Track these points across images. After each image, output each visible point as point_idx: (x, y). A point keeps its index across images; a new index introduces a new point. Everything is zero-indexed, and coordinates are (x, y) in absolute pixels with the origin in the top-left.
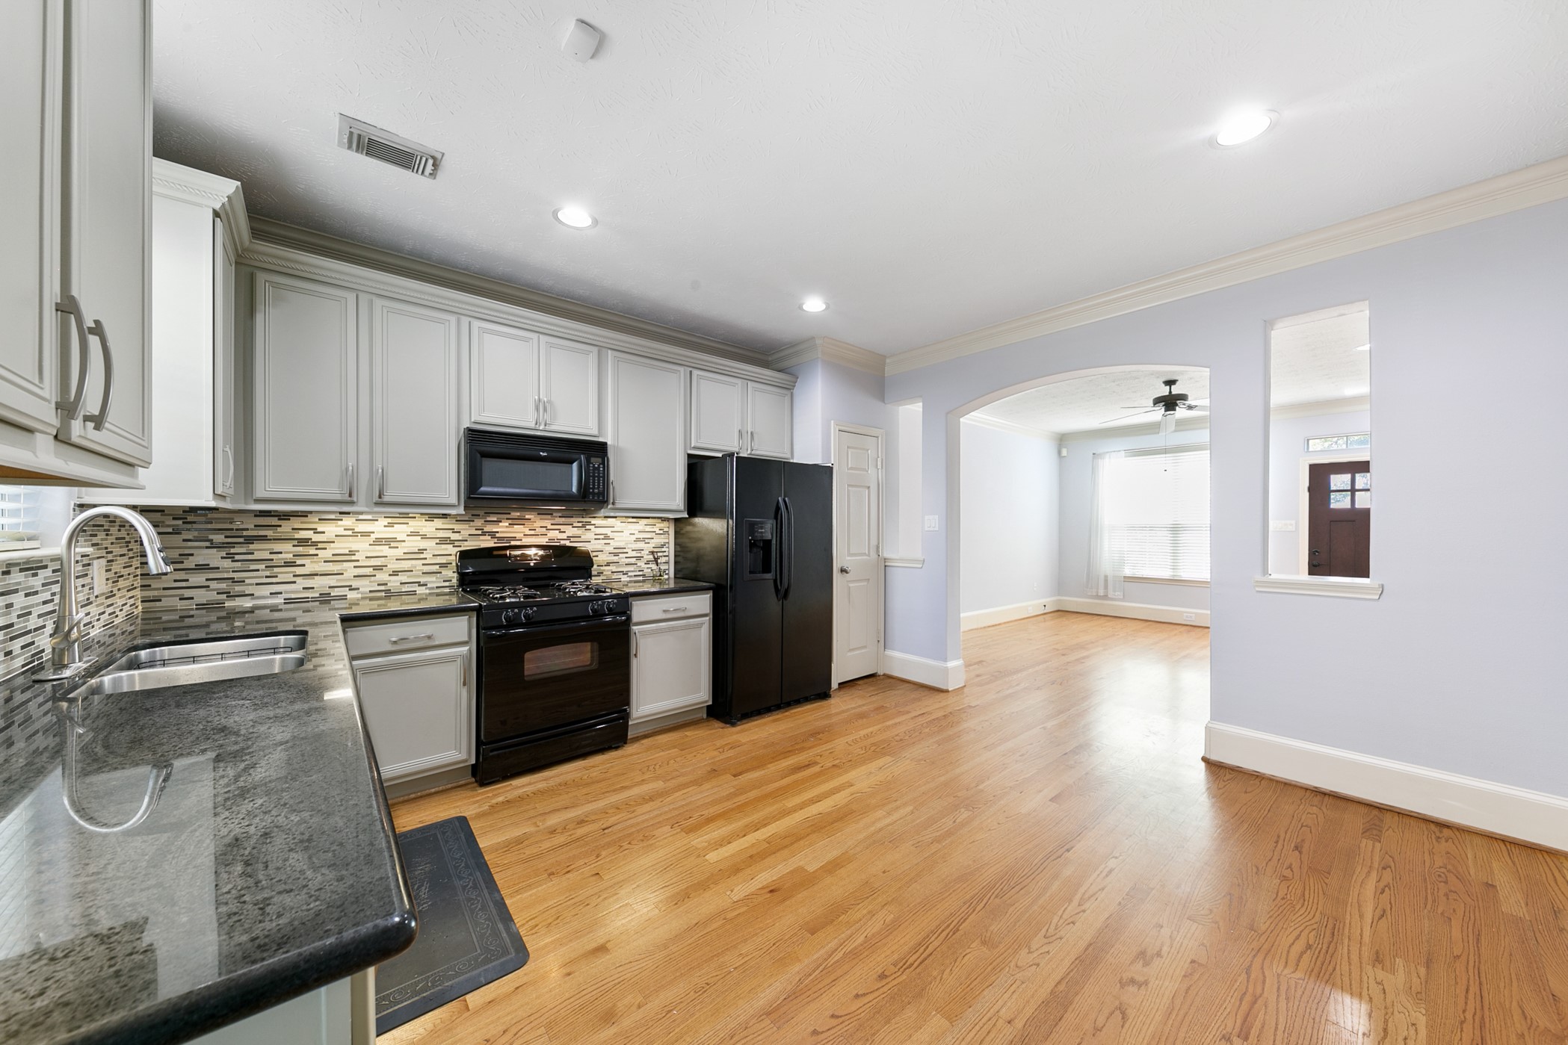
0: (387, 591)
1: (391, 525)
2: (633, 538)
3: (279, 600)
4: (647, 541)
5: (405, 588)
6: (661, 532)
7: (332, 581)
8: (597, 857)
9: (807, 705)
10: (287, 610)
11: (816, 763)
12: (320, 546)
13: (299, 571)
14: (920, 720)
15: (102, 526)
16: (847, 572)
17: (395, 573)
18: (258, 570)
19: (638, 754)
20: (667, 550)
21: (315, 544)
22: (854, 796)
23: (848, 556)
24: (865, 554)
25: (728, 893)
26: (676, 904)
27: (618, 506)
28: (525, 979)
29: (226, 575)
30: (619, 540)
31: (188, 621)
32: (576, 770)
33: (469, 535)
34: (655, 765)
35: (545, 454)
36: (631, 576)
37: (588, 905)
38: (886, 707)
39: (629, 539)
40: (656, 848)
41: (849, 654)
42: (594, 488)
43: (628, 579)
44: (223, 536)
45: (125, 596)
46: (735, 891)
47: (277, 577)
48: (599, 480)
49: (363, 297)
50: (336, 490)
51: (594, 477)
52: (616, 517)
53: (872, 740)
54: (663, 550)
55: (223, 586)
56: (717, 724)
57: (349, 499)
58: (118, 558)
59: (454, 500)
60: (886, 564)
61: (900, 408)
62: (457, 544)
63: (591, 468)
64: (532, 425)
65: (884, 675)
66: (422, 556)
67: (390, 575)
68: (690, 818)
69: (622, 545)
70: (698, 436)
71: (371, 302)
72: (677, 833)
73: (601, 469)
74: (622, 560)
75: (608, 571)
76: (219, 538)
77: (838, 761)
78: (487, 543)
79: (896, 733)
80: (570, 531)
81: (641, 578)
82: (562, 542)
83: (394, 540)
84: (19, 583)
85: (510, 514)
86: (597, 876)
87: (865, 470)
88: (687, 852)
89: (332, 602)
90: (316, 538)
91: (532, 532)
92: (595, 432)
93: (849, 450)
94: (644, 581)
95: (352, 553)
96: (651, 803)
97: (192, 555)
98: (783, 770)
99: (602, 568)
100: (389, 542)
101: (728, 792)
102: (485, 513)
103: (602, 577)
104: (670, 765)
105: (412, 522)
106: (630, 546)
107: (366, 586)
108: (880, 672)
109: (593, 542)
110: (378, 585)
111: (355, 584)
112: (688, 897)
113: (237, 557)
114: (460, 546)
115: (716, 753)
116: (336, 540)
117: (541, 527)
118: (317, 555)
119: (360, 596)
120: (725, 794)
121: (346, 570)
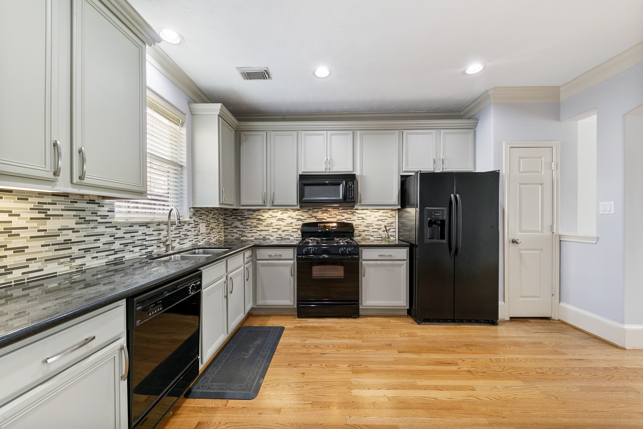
0: (281, 238)
1: (282, 214)
2: (376, 219)
3: (253, 238)
4: (383, 220)
5: (287, 237)
6: (391, 216)
7: (266, 233)
8: (310, 365)
9: (476, 325)
10: (255, 242)
11: (456, 364)
12: (263, 221)
13: (258, 229)
14: (574, 363)
15: (205, 214)
16: (517, 243)
17: (284, 231)
18: (248, 228)
19: (362, 323)
20: (394, 225)
21: (262, 220)
22: (470, 398)
23: (519, 232)
24: (538, 231)
25: (347, 417)
26: (321, 407)
27: (362, 203)
28: (248, 406)
29: (241, 230)
30: (369, 220)
31: (233, 243)
32: (332, 322)
33: (307, 217)
34: (365, 332)
35: (328, 182)
36: (375, 238)
37: (290, 386)
38: (545, 344)
39: (374, 220)
40: (334, 374)
41: (521, 299)
42: (349, 196)
43: (374, 239)
44: (240, 217)
45: (216, 234)
46: (351, 418)
47: (252, 231)
48: (351, 192)
49: (268, 133)
50: (261, 201)
51: (349, 190)
52: (367, 209)
53: (514, 364)
54: (392, 225)
55: (240, 233)
56: (411, 320)
57: (264, 204)
58: (213, 223)
59: (295, 204)
60: (561, 239)
61: (579, 121)
62: (303, 221)
63: (348, 187)
64: (324, 170)
65: (559, 320)
66: (292, 225)
67: (282, 232)
68: (360, 365)
69: (370, 222)
70: (407, 165)
71: (270, 133)
72: (349, 371)
73: (353, 187)
74: (371, 230)
75: (363, 234)
76: (239, 218)
77: (474, 369)
78: (313, 220)
79: (541, 366)
80: (346, 216)
81: (380, 239)
82: (343, 221)
83: (283, 219)
84: (164, 228)
85: (322, 208)
86: (303, 375)
87: (538, 172)
88: (346, 383)
89: (266, 240)
90: (262, 218)
91: (331, 216)
92: (351, 170)
93: (520, 159)
94: (382, 240)
95: (271, 223)
96: (349, 350)
97: (234, 223)
98: (431, 360)
99: (361, 233)
100: (281, 220)
101: (389, 360)
102: (313, 208)
103: (361, 237)
104: (371, 334)
105: (289, 213)
106: (374, 223)
107: (275, 235)
108: (555, 317)
109: (357, 221)
110: (279, 235)
111: (272, 234)
112: (328, 408)
113: (244, 224)
114: (304, 222)
115: (398, 336)
116: (267, 219)
117: (334, 214)
118: (262, 224)
119: (273, 239)
120: (386, 360)
121: (270, 229)
